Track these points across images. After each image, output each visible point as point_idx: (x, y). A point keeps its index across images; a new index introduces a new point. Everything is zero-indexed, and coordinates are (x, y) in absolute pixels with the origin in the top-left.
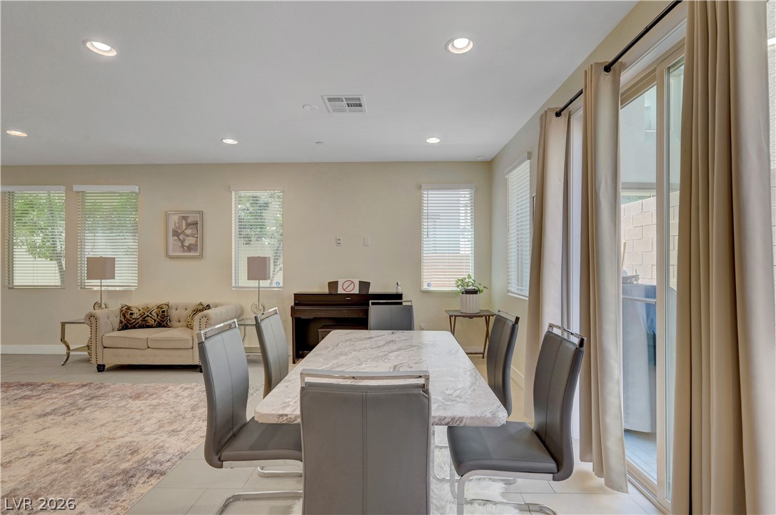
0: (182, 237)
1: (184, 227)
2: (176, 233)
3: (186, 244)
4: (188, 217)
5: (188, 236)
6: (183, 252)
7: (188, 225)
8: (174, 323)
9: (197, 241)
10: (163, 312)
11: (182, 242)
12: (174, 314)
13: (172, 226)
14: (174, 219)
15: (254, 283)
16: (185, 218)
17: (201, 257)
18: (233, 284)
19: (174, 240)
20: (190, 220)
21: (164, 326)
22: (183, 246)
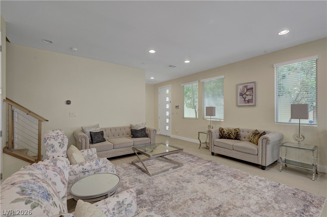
0: (244, 96)
1: (246, 91)
2: (241, 95)
3: (247, 99)
4: (247, 86)
5: (247, 95)
6: (245, 103)
7: (248, 90)
8: (242, 138)
9: (252, 98)
10: (237, 132)
11: (245, 99)
12: (242, 134)
13: (239, 91)
14: (241, 87)
15: (296, 121)
16: (245, 86)
17: (255, 106)
18: (275, 121)
19: (240, 98)
20: (248, 87)
21: (238, 140)
22: (245, 100)
